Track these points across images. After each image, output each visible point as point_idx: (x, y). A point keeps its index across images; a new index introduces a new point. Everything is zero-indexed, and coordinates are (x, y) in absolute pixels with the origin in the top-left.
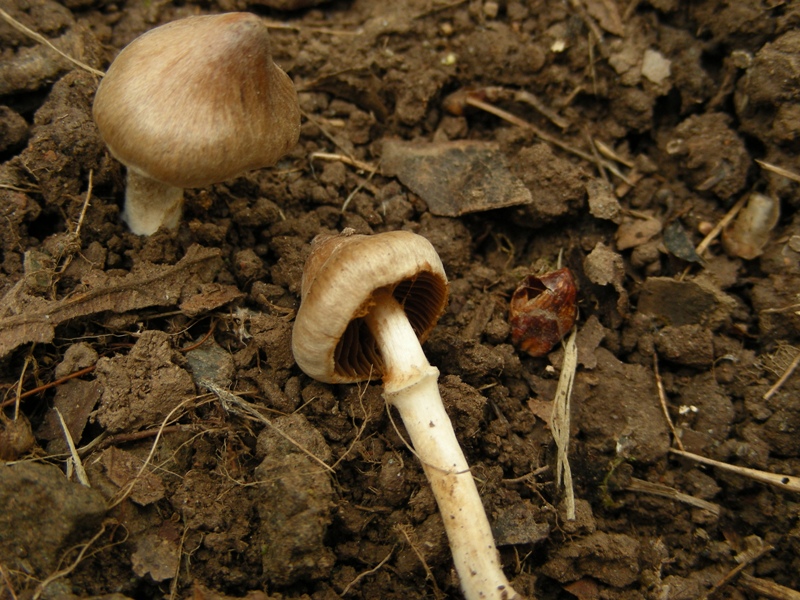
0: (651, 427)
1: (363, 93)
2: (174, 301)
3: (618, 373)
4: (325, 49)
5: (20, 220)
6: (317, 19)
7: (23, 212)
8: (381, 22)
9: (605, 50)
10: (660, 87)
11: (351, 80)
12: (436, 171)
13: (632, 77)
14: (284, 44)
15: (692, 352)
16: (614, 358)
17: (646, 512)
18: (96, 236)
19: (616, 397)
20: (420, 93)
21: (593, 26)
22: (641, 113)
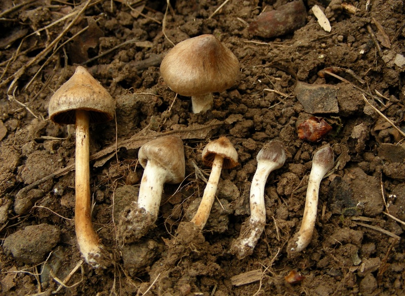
0: (375, 201)
1: (288, 68)
2: (204, 138)
3: (364, 179)
4: (277, 52)
5: (154, 106)
6: (278, 41)
7: (155, 103)
8: (299, 42)
9: (381, 54)
10: (401, 69)
11: (283, 63)
12: (311, 95)
13: (390, 65)
14: (264, 50)
15: (396, 173)
16: (363, 172)
17: (370, 236)
18: (178, 113)
19: (362, 188)
20: (306, 68)
21: (378, 44)
22: (394, 79)
